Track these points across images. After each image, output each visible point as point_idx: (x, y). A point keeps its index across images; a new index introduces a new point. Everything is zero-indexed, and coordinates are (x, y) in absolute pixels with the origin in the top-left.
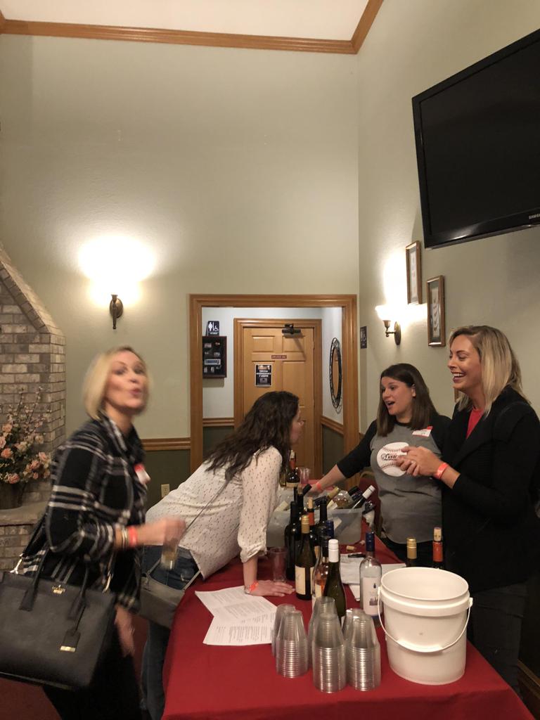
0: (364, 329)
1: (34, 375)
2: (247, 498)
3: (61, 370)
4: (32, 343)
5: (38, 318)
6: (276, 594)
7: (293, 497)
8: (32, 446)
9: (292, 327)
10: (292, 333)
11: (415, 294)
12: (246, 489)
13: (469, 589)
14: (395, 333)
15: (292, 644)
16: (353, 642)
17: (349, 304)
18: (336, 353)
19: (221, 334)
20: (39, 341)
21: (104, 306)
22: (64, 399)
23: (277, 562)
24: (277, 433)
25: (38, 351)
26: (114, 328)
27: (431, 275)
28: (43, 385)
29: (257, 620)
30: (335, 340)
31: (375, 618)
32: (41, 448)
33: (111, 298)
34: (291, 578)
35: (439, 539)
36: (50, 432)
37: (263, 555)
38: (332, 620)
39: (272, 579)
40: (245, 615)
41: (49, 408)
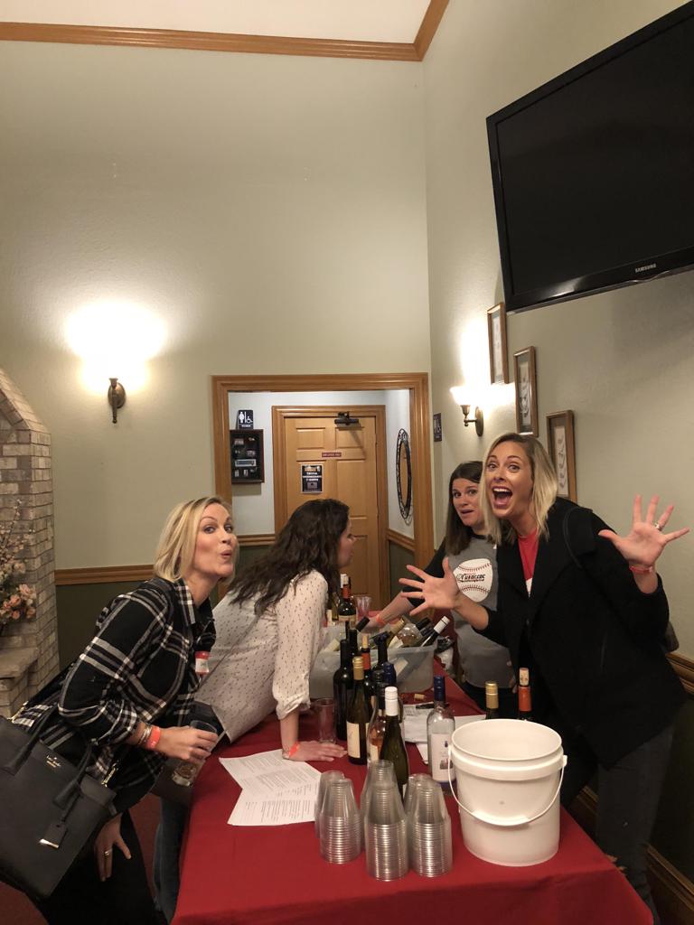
0: (438, 417)
1: (11, 485)
2: (283, 638)
3: (46, 478)
4: (7, 444)
5: (13, 410)
6: (323, 758)
7: (345, 634)
8: (11, 577)
9: (348, 416)
10: (347, 424)
11: (499, 371)
12: (282, 626)
13: (563, 745)
14: (476, 421)
15: (339, 821)
16: (417, 816)
17: (418, 385)
18: (404, 449)
19: (256, 427)
20: (15, 440)
21: (101, 394)
22: (52, 516)
23: (324, 718)
24: (320, 553)
25: (16, 453)
26: (115, 422)
27: (519, 346)
28: (23, 497)
29: (298, 792)
30: (402, 432)
31: (445, 786)
32: (22, 579)
33: (109, 384)
34: (342, 738)
35: (526, 683)
36: (34, 558)
37: (306, 709)
38: (388, 789)
39: (317, 739)
40: (283, 786)
41: (31, 527)
